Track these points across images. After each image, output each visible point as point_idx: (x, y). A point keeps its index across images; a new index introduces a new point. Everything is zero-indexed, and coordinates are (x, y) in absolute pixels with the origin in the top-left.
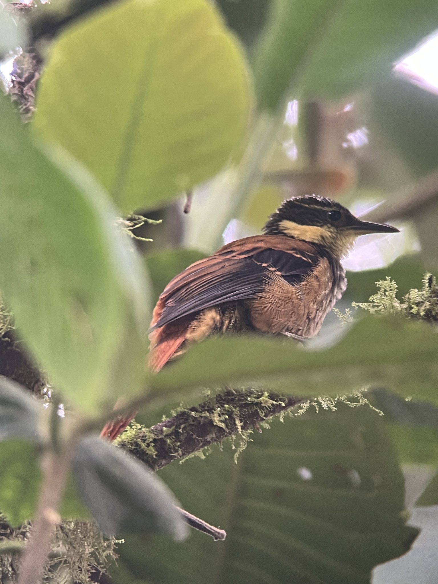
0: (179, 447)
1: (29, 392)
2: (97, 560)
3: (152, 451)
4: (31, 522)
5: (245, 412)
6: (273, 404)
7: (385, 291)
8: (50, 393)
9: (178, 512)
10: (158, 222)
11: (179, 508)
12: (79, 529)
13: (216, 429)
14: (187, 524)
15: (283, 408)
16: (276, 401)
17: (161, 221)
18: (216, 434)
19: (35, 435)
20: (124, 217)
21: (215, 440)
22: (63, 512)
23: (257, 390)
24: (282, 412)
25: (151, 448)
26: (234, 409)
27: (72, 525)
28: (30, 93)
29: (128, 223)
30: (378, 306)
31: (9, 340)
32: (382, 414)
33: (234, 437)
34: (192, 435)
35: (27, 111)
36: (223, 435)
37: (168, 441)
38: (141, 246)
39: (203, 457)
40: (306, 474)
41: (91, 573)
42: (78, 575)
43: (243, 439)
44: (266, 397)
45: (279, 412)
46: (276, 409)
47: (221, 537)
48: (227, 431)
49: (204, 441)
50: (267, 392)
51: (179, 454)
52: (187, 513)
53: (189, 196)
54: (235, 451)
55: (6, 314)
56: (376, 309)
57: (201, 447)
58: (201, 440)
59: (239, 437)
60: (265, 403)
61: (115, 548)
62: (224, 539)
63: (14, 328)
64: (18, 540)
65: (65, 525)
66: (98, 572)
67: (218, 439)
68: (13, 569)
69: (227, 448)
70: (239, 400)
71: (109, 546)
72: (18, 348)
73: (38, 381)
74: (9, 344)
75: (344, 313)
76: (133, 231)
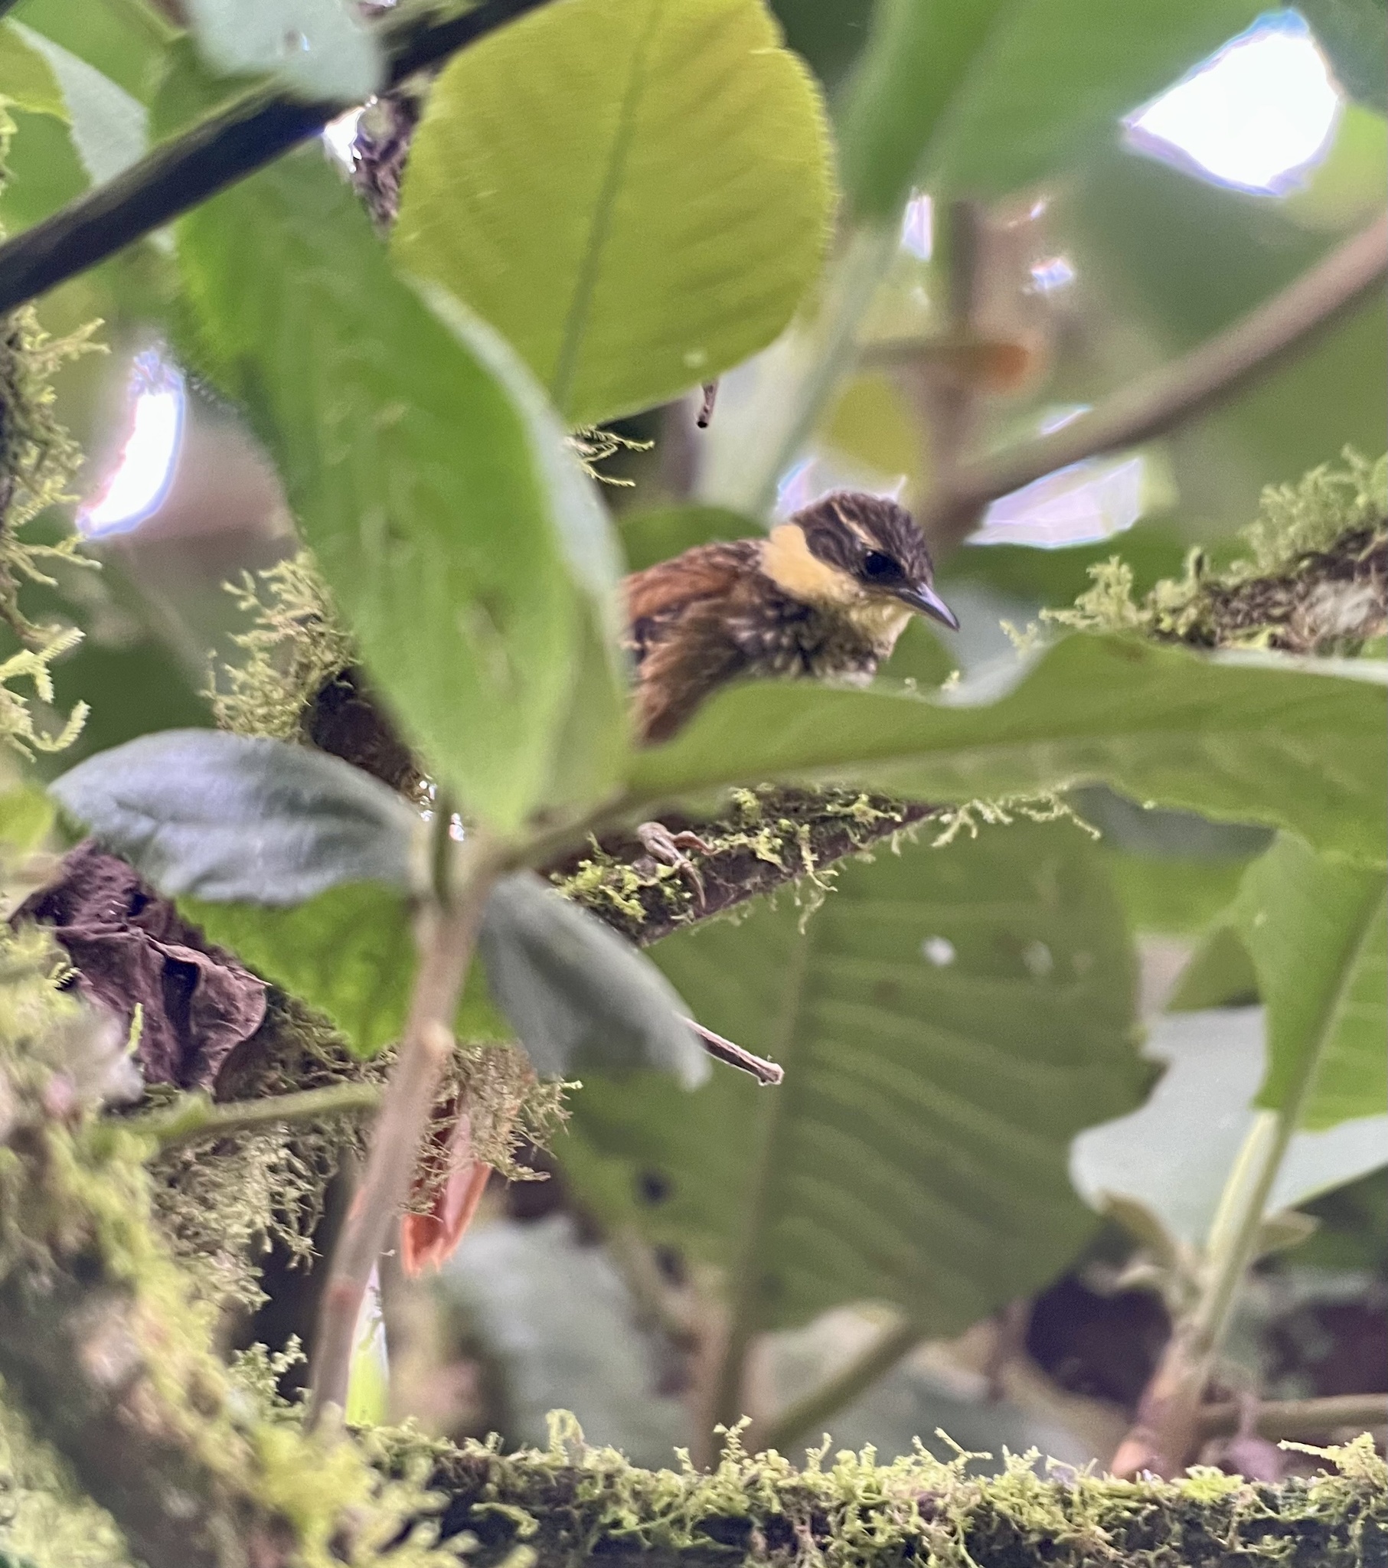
0: (689, 901)
1: (389, 789)
2: (527, 1123)
3: (634, 908)
4: (396, 1047)
5: (821, 833)
6: (877, 818)
7: (1108, 586)
8: (432, 790)
9: (690, 1029)
10: (645, 446)
11: (690, 1022)
12: (491, 1060)
13: (762, 867)
14: (707, 1053)
15: (898, 825)
16: (885, 811)
17: (651, 444)
18: (762, 877)
19: (404, 876)
20: (577, 437)
21: (761, 889)
22: (458, 1026)
23: (846, 790)
24: (895, 833)
25: (634, 902)
26: (798, 828)
27: (479, 1053)
28: (390, 181)
29: (585, 448)
30: (1092, 617)
31: (350, 686)
32: (1097, 834)
33: (798, 882)
34: (715, 878)
35: (385, 217)
36: (776, 878)
37: (668, 891)
38: (610, 496)
39: (738, 923)
40: (941, 952)
41: (516, 1148)
42: (489, 1151)
43: (815, 887)
44: (864, 803)
45: (889, 832)
46: (884, 827)
47: (773, 1078)
48: (785, 870)
49: (739, 891)
50: (866, 793)
51: (688, 916)
52: (704, 1030)
53: (710, 390)
54: (800, 911)
55: (342, 634)
56: (1088, 622)
57: (734, 901)
58: (732, 888)
59: (809, 883)
60: (861, 816)
61: (563, 1099)
62: (778, 1082)
63: (359, 662)
64: (371, 1082)
65: (464, 1053)
66: (530, 1145)
67: (767, 886)
68: (360, 1140)
69: (786, 903)
70: (810, 810)
71: (550, 1095)
72: (368, 701)
73: (407, 768)
74: (350, 694)
75: (1023, 631)
76: (596, 465)
